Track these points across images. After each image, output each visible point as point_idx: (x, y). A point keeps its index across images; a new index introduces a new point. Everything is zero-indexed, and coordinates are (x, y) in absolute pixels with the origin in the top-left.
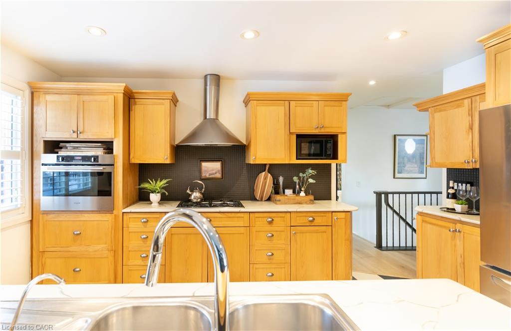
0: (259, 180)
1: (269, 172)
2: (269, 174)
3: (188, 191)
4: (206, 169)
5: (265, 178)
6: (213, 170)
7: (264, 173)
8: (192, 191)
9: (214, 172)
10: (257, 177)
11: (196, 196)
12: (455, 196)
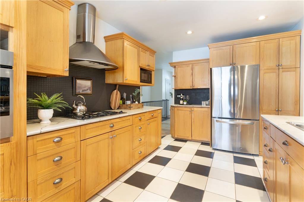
0: (113, 96)
1: (118, 90)
2: (119, 92)
3: (74, 106)
4: (80, 86)
5: (117, 94)
6: (85, 87)
7: (116, 91)
8: (77, 105)
9: (86, 88)
10: (111, 93)
11: (81, 109)
12: (182, 99)
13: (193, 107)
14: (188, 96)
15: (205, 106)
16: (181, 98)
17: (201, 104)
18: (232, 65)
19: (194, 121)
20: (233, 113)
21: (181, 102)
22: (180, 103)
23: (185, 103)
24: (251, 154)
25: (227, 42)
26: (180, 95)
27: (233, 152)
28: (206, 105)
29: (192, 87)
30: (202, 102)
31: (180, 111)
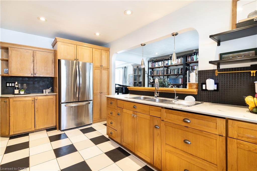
12: (18, 88)
13: (37, 95)
14: (25, 84)
15: (47, 94)
16: (17, 86)
17: (43, 92)
18: (76, 60)
19: (38, 111)
20: (77, 97)
21: (16, 91)
22: (15, 93)
23: (22, 92)
24: (87, 125)
25: (65, 40)
26: (15, 83)
27: (77, 127)
28: (49, 93)
29: (33, 75)
30: (44, 90)
31: (18, 102)
